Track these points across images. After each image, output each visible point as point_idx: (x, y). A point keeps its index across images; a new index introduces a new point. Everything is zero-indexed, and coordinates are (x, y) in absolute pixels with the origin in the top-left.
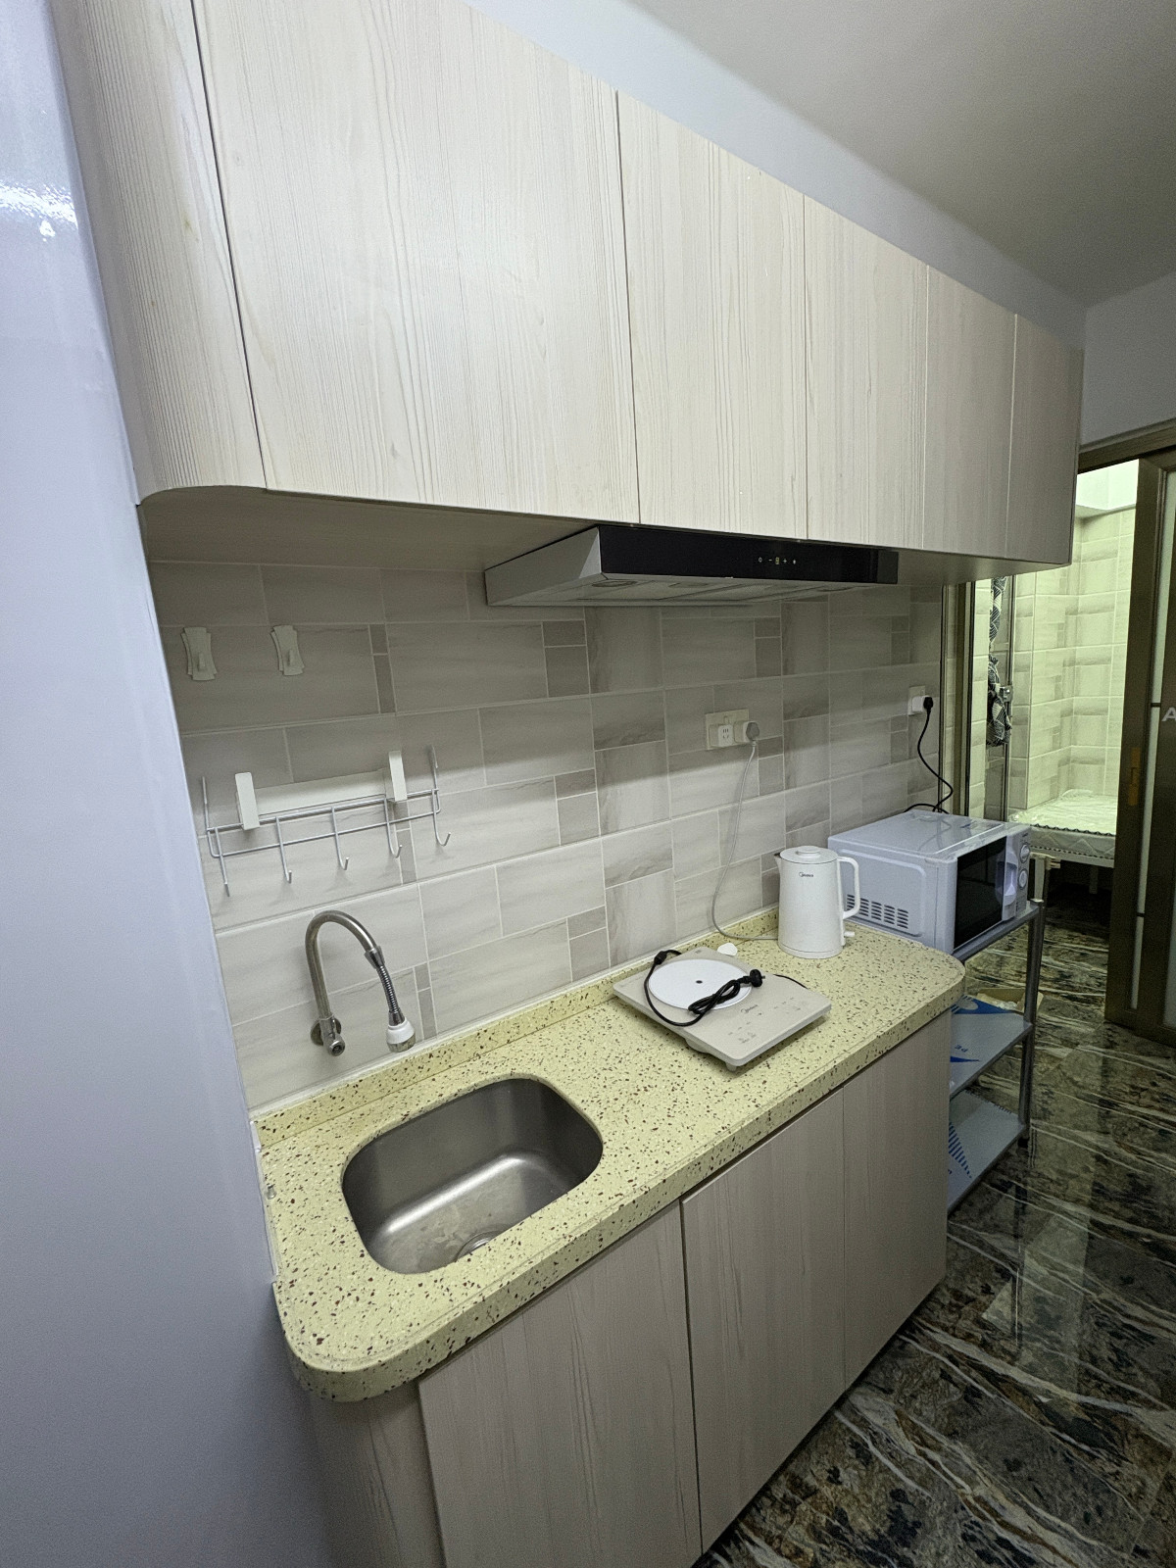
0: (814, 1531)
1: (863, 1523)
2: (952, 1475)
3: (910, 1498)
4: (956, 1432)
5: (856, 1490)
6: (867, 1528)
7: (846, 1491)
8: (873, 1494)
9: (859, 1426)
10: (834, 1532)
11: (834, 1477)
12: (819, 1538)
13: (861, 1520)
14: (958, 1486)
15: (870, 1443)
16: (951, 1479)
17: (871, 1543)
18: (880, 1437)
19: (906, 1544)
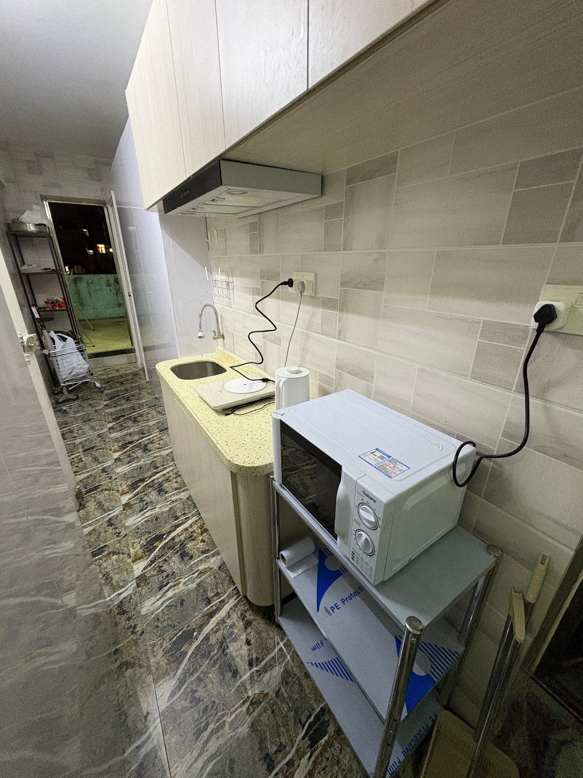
0: (194, 532)
1: (190, 545)
2: (189, 577)
3: (189, 561)
4: (199, 587)
5: (198, 546)
6: (188, 545)
7: (198, 543)
8: (195, 550)
9: (213, 554)
10: (191, 537)
11: (203, 541)
12: (191, 532)
13: (191, 545)
14: (186, 578)
15: (207, 555)
16: (188, 576)
17: (185, 545)
18: (207, 559)
19: (181, 554)
